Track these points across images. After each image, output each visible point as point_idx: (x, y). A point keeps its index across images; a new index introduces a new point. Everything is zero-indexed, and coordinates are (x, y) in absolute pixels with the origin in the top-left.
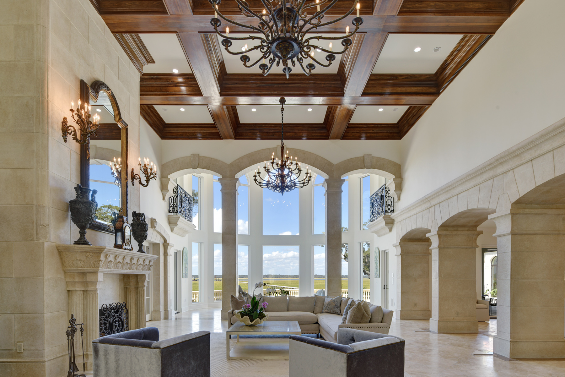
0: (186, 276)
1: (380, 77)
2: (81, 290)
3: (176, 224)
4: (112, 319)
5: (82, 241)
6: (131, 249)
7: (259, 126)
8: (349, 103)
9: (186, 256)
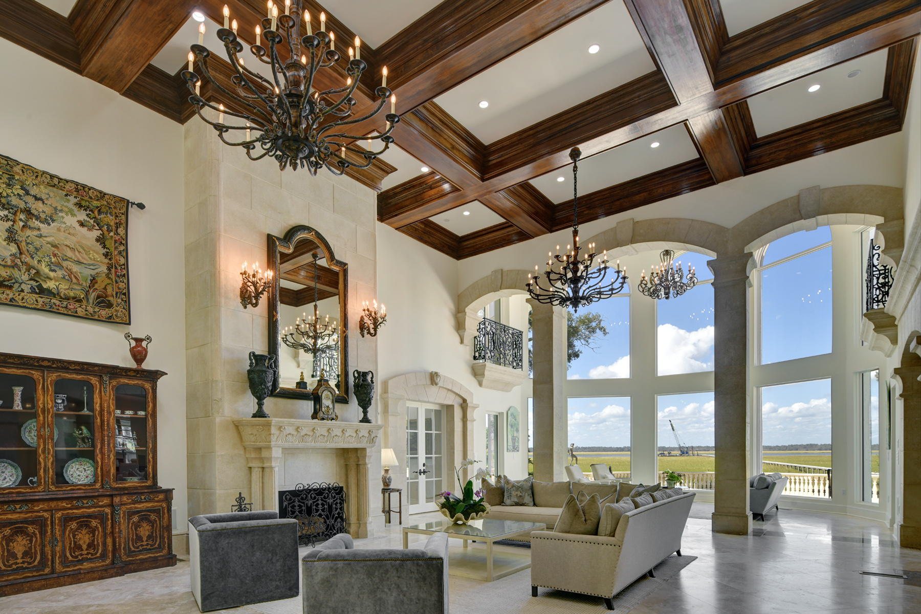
0: (515, 449)
1: (755, 34)
2: (259, 467)
3: (483, 375)
4: (311, 502)
5: (260, 414)
6: (335, 417)
7: (585, 199)
8: (709, 109)
9: (515, 420)
